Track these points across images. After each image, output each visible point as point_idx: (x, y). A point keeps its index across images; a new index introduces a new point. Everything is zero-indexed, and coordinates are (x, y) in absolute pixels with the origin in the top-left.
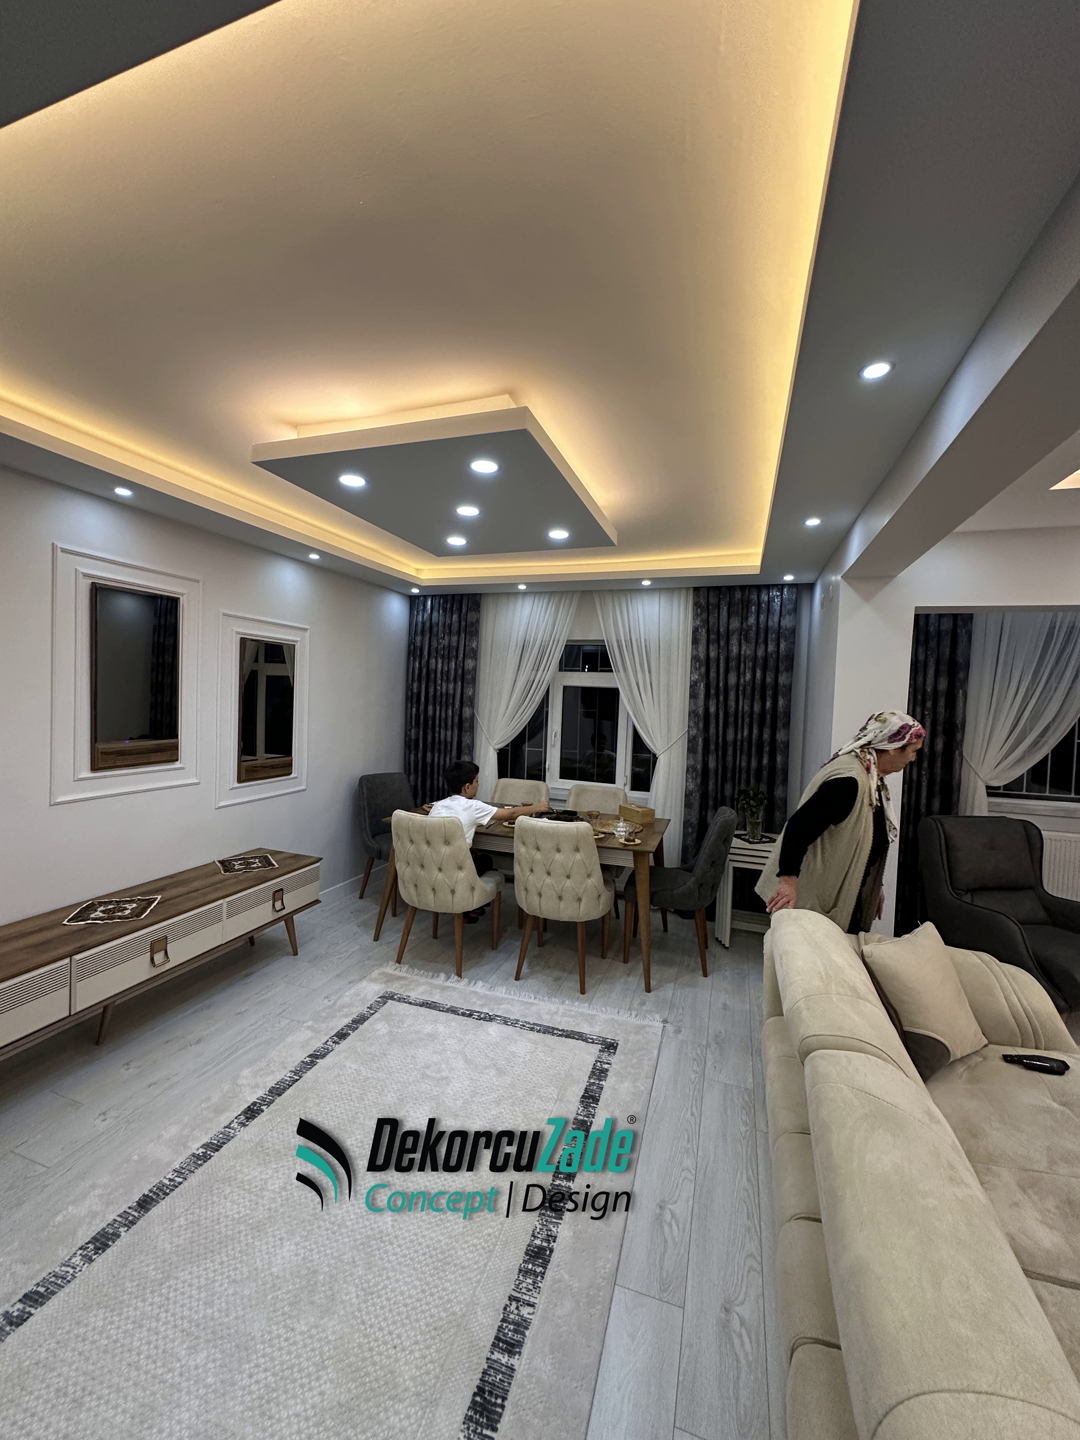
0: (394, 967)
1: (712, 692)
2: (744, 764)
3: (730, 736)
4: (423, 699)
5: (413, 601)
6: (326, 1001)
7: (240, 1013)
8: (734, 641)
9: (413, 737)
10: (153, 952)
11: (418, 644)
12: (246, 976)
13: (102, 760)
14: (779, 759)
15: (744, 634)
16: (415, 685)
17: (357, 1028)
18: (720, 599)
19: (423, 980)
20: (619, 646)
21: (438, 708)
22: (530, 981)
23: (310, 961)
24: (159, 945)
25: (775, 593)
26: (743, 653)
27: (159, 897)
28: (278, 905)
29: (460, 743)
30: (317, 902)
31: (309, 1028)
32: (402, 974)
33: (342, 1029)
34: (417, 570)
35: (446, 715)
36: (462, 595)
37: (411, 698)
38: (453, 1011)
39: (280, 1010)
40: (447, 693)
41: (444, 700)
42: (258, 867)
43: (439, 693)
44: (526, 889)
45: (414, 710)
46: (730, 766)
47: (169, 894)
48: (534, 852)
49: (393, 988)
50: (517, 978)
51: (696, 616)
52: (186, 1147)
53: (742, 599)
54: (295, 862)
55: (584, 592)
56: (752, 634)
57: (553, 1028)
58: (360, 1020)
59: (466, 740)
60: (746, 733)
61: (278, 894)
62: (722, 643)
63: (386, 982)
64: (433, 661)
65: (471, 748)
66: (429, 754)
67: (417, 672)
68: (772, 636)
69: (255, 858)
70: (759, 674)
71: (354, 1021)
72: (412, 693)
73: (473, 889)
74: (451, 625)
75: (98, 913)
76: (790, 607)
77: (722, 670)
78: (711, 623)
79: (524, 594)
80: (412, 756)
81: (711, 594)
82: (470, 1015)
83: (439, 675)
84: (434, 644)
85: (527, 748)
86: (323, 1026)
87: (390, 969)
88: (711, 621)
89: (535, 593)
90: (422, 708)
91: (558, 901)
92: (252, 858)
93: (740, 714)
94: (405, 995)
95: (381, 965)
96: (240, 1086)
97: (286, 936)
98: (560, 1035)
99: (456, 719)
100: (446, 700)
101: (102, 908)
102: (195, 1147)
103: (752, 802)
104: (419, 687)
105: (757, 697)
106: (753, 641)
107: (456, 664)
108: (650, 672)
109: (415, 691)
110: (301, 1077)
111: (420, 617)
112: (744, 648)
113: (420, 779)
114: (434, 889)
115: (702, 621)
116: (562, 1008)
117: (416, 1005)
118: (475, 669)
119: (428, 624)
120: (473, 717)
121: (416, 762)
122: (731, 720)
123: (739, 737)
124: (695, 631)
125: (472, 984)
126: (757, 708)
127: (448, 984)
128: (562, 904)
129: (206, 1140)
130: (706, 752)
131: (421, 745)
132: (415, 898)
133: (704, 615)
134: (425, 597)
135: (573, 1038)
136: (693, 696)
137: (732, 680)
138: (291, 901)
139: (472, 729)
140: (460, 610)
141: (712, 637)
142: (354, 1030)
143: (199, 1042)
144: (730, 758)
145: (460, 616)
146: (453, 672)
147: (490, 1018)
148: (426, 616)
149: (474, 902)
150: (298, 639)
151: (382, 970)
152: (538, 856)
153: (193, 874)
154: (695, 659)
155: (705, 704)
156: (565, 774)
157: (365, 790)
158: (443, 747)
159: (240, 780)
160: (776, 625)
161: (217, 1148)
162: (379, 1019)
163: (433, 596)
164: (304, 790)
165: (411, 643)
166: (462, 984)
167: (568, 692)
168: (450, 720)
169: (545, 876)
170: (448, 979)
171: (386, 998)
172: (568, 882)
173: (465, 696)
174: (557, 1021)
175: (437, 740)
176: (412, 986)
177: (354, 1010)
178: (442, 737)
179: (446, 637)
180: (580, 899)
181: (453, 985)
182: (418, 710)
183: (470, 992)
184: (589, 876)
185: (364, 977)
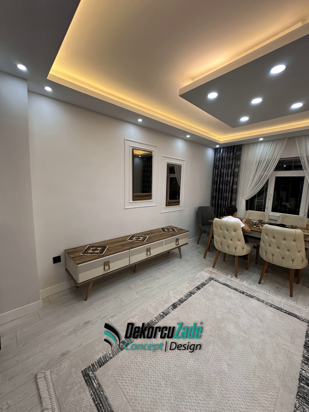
0: (212, 269)
4: (218, 183)
5: (216, 150)
6: (192, 275)
7: (168, 273)
9: (214, 195)
10: (147, 252)
11: (217, 164)
12: (168, 262)
13: (135, 198)
16: (216, 178)
17: (203, 287)
19: (223, 276)
21: (224, 186)
22: (265, 286)
23: (185, 261)
24: (148, 250)
27: (148, 236)
28: (177, 243)
29: (231, 197)
30: (187, 244)
31: (188, 283)
32: (215, 272)
33: (198, 286)
34: (219, 138)
35: (227, 188)
36: (234, 146)
37: (214, 183)
38: (235, 289)
39: (178, 275)
40: (227, 181)
41: (226, 183)
42: (172, 231)
43: (224, 181)
44: (266, 252)
45: (215, 186)
47: (151, 235)
48: (272, 239)
49: (213, 276)
50: (259, 283)
52: (158, 311)
54: (181, 231)
55: (290, 138)
57: (281, 308)
58: (203, 285)
59: (234, 196)
61: (177, 240)
63: (210, 273)
64: (222, 170)
65: (236, 200)
66: (220, 201)
67: (216, 174)
69: (170, 228)
71: (201, 284)
72: (215, 181)
73: (243, 248)
74: (230, 157)
75: (134, 238)
79: (261, 142)
80: (214, 202)
82: (243, 293)
83: (224, 175)
84: (223, 164)
85: (256, 200)
86: (192, 283)
87: (211, 269)
89: (266, 141)
90: (218, 186)
91: (281, 259)
92: (169, 228)
94: (217, 279)
95: (207, 267)
96: (170, 296)
97: (179, 253)
98: (285, 313)
99: (230, 189)
100: (227, 183)
101: (135, 237)
102: (160, 312)
104: (217, 179)
107: (231, 170)
109: (216, 180)
110: (188, 299)
111: (218, 155)
113: (216, 209)
114: (228, 246)
116: (283, 301)
117: (222, 284)
118: (238, 172)
119: (221, 157)
120: (237, 189)
121: (215, 203)
125: (241, 281)
127: (232, 279)
128: (284, 261)
129: (163, 311)
131: (217, 198)
132: (221, 249)
134: (220, 148)
135: (292, 316)
138: (181, 242)
139: (236, 193)
140: (234, 151)
142: (202, 287)
143: (158, 279)
145: (233, 154)
146: (230, 173)
147: (252, 297)
148: (220, 154)
149: (244, 253)
150: (182, 164)
151: (208, 269)
152: (274, 240)
153: (155, 231)
156: (273, 210)
157: (200, 211)
158: (225, 199)
159: (166, 206)
161: (166, 315)
162: (210, 286)
163: (223, 148)
164: (183, 210)
165: (215, 164)
166: (238, 280)
167: (278, 179)
168: (228, 190)
169: (276, 248)
170: (232, 277)
171: (211, 279)
172: (288, 253)
173: (234, 181)
174: (281, 306)
175: (223, 196)
176: (219, 277)
177: (201, 280)
178: (225, 196)
179: (228, 161)
180: (293, 260)
181: (234, 280)
182: (216, 186)
183: (241, 284)
184: (299, 252)
185: (203, 270)
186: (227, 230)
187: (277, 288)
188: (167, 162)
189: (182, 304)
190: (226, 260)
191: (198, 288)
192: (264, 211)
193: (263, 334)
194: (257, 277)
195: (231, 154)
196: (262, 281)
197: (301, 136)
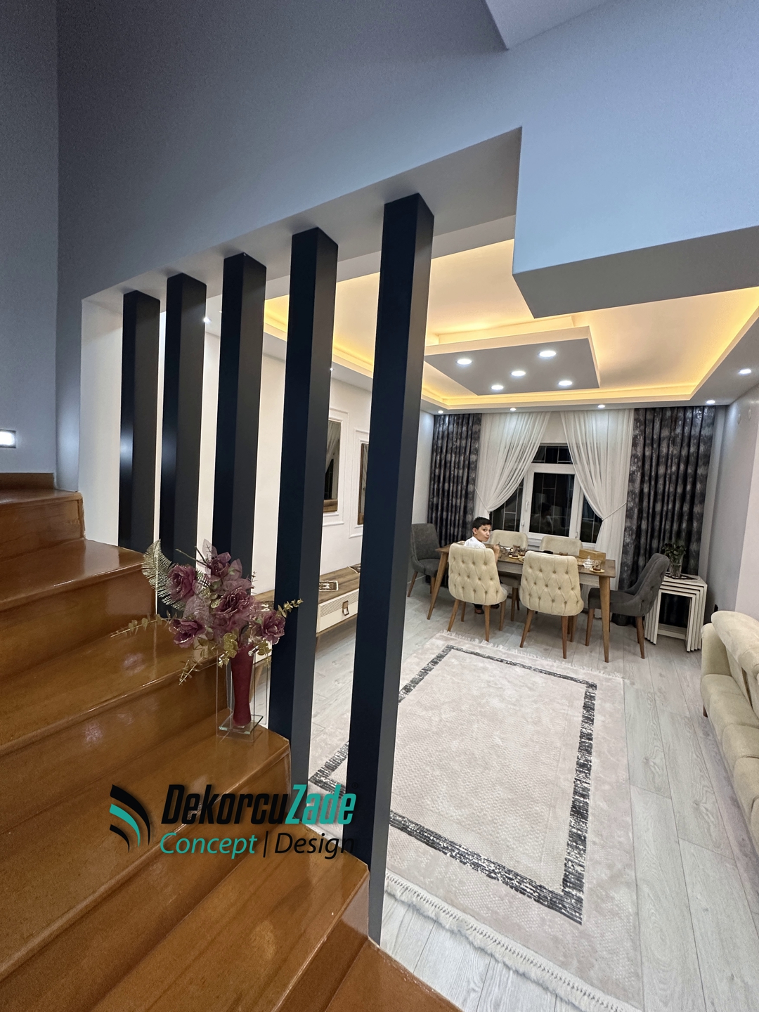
0: (447, 633)
1: (647, 478)
2: (668, 527)
3: (658, 507)
4: (442, 479)
5: (436, 418)
8: (664, 445)
9: (435, 502)
10: (343, 608)
11: (440, 445)
14: (695, 524)
15: (672, 440)
16: (437, 471)
18: (654, 417)
19: (466, 642)
20: (577, 447)
21: (452, 485)
22: (529, 649)
24: (345, 605)
25: (698, 412)
26: (670, 452)
27: (338, 582)
29: (465, 507)
32: (452, 637)
33: (433, 660)
34: (443, 399)
35: (457, 490)
36: (469, 414)
38: (489, 657)
40: (458, 476)
41: (455, 480)
43: (452, 476)
44: (529, 595)
45: (436, 486)
46: (657, 528)
48: (538, 572)
49: (451, 643)
50: (521, 646)
51: (636, 427)
53: (672, 416)
55: (553, 412)
56: (678, 440)
57: (553, 673)
58: (440, 657)
59: (470, 505)
60: (670, 506)
62: (655, 446)
63: (446, 640)
64: (449, 456)
65: (472, 510)
66: (445, 513)
67: (438, 463)
68: (693, 441)
70: (682, 467)
71: (438, 657)
72: (435, 475)
73: (497, 592)
74: (461, 433)
76: (709, 421)
77: (654, 464)
78: (647, 433)
79: (513, 414)
80: (434, 514)
81: (648, 413)
82: (502, 661)
83: (453, 464)
84: (450, 445)
85: (505, 512)
87: (445, 633)
88: (648, 430)
89: (520, 413)
90: (441, 485)
91: (551, 602)
93: (666, 494)
94: (460, 647)
95: (439, 632)
98: (559, 677)
99: (464, 492)
100: (458, 480)
103: (675, 552)
104: (439, 472)
105: (680, 481)
106: (679, 445)
107: (464, 458)
108: (599, 464)
109: (437, 474)
111: (441, 428)
112: (671, 449)
114: (475, 591)
115: (641, 431)
116: (555, 664)
117: (468, 653)
118: (476, 461)
119: (446, 433)
120: (474, 491)
121: (436, 518)
122: (660, 497)
123: (665, 508)
124: (635, 438)
126: (680, 490)
127: (481, 645)
128: (554, 604)
130: (640, 518)
131: (440, 508)
132: (462, 595)
133: (642, 427)
134: (445, 415)
135: (568, 679)
136: (632, 480)
137: (662, 470)
139: (473, 499)
140: (468, 423)
141: (648, 442)
142: (440, 660)
144: (657, 523)
145: (467, 428)
146: (462, 463)
147: (514, 664)
148: (444, 427)
151: (441, 634)
152: (540, 575)
153: (343, 572)
154: (634, 456)
155: (640, 487)
156: (533, 529)
158: (454, 509)
159: (359, 524)
160: (698, 434)
162: (451, 657)
163: (450, 415)
165: (434, 444)
166: (490, 645)
167: (537, 476)
168: (459, 493)
169: (544, 587)
170: (481, 642)
171: (450, 648)
172: (559, 592)
173: (470, 478)
174: (554, 670)
175: (450, 505)
176: (462, 644)
177: (435, 652)
178: (454, 503)
179: (458, 440)
180: (566, 603)
181: (485, 646)
182: (438, 485)
183: (497, 650)
184: (572, 589)
185: (432, 637)
186: (474, 563)
187: (546, 650)
188: (361, 441)
189: (417, 686)
190: (465, 619)
191: (434, 662)
192: (518, 530)
193: (536, 702)
194: (517, 639)
195: (464, 428)
196: (525, 643)
197: (568, 411)
